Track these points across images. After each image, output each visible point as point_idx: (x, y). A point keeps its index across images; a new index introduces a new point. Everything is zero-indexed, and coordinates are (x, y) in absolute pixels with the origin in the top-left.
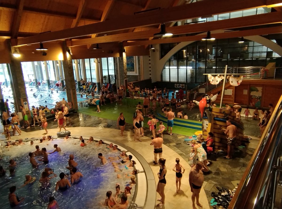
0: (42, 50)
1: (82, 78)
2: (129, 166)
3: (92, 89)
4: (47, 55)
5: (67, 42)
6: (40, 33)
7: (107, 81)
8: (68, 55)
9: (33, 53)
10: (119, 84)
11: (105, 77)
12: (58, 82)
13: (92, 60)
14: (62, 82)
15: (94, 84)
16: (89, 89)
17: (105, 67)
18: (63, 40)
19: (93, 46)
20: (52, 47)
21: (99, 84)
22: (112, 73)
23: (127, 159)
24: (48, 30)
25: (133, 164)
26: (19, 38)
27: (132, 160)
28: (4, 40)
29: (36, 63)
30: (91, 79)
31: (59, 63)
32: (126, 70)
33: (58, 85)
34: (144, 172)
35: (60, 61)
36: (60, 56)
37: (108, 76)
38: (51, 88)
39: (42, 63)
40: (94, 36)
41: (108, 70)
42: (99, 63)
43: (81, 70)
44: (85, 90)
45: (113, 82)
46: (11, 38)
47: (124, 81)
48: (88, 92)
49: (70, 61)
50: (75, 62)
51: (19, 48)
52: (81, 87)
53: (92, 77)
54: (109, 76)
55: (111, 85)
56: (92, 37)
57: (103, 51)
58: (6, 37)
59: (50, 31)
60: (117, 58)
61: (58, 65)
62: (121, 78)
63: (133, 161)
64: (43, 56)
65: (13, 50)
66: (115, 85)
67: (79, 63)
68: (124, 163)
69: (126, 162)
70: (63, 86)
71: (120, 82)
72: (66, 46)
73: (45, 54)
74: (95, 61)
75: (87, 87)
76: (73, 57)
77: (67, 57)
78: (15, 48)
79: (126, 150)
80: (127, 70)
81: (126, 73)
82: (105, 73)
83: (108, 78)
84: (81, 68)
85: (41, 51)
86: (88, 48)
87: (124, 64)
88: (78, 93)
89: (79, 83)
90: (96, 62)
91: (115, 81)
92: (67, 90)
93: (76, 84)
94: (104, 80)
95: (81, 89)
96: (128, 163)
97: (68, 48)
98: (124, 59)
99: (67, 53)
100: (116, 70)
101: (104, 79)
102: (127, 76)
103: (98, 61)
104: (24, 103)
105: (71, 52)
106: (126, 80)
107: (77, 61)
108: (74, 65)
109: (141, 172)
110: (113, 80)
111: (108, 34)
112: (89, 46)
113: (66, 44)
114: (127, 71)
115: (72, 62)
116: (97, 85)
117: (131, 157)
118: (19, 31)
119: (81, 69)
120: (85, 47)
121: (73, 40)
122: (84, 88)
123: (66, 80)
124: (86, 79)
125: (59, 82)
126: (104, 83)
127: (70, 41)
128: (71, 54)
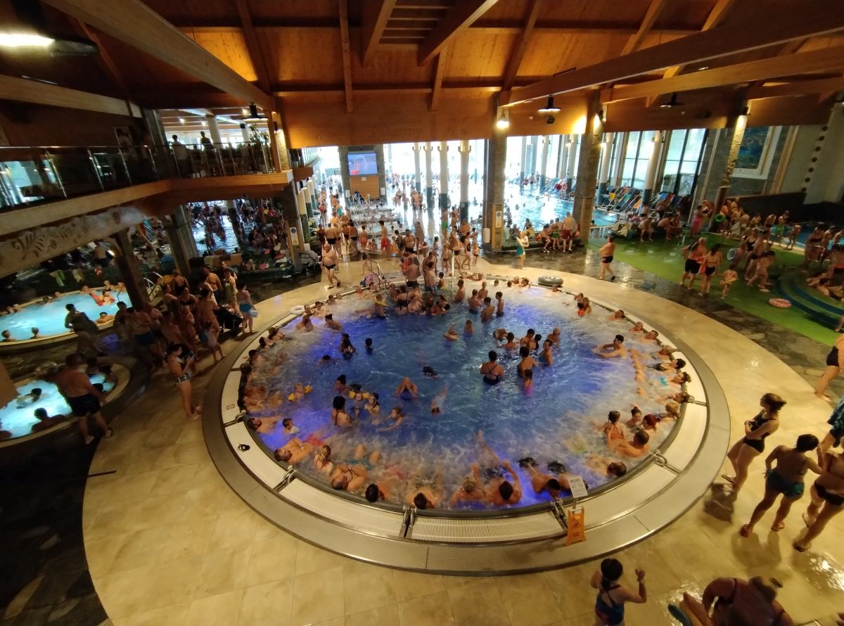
0: (550, 110)
1: (612, 176)
2: (672, 381)
3: (628, 202)
4: (555, 122)
5: (603, 92)
6: (554, 75)
7: (670, 188)
8: (597, 123)
9: (531, 118)
10: (702, 197)
11: (668, 178)
12: (561, 180)
13: (648, 134)
14: (570, 182)
15: (637, 192)
16: (622, 201)
17: (674, 153)
18: (594, 87)
19: (663, 99)
20: (567, 105)
21: (648, 192)
22: (689, 169)
24: (569, 67)
26: (514, 88)
28: (490, 95)
29: (529, 138)
30: (633, 180)
31: (572, 141)
32: (734, 163)
33: (559, 187)
34: (707, 405)
35: (576, 136)
36: (578, 125)
37: (676, 176)
38: (546, 193)
39: (541, 138)
40: (670, 71)
41: (681, 161)
42: (663, 144)
43: (615, 159)
44: (613, 203)
45: (683, 193)
46: (502, 90)
47: (719, 190)
48: (618, 208)
49: (596, 136)
50: (605, 140)
51: (510, 109)
52: (606, 196)
53: (636, 177)
54: (679, 176)
55: (677, 198)
56: (664, 77)
57: (683, 113)
58: (493, 89)
59: (575, 68)
60: (715, 131)
61: (569, 145)
62: (712, 183)
63: (685, 374)
64: (548, 125)
65: (499, 114)
66: (686, 202)
67: (615, 142)
70: (569, 190)
71: (706, 193)
72: (599, 101)
73: (551, 119)
74: (653, 139)
75: (619, 198)
76: (607, 128)
77: (592, 128)
78: (504, 110)
80: (737, 164)
81: (732, 170)
82: (671, 169)
83: (675, 181)
84: (615, 154)
85: (546, 115)
86: (647, 106)
87: (733, 146)
88: (595, 207)
89: (604, 186)
90: (656, 139)
91: (690, 190)
92: (575, 199)
93: (597, 188)
94: (662, 186)
95: (604, 201)
97: (601, 106)
98: (735, 135)
99: (597, 118)
100: (703, 163)
101: (663, 183)
102: (729, 179)
103: (661, 138)
104: (497, 212)
105: (605, 114)
106: (723, 191)
107: (612, 136)
108: (603, 146)
109: (699, 403)
110: (687, 186)
111: (711, 65)
112: (650, 100)
113: (599, 97)
114: (736, 167)
115: (599, 139)
116: (642, 195)
118: (517, 74)
119: (615, 156)
120: (641, 102)
121: (616, 87)
122: (611, 200)
123: (579, 177)
124: (619, 179)
125: (563, 182)
126: (662, 190)
127: (610, 90)
128: (605, 120)
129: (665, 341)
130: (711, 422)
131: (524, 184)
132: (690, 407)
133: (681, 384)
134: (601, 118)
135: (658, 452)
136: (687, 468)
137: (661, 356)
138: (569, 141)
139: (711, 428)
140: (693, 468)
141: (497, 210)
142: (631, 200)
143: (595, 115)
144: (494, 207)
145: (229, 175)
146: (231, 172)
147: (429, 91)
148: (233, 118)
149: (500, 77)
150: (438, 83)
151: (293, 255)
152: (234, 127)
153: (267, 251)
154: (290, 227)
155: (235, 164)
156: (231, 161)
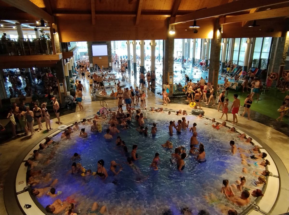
0: (195, 27)
1: (228, 59)
2: (261, 164)
3: (236, 72)
4: (198, 33)
5: (221, 19)
6: (196, 11)
7: (256, 65)
8: (218, 33)
9: (186, 30)
10: (272, 70)
11: (255, 60)
12: (202, 61)
13: (244, 39)
14: (207, 61)
15: (240, 67)
16: (233, 72)
17: (257, 49)
18: (216, 16)
19: (249, 23)
20: (204, 25)
21: (245, 67)
22: (265, 56)
23: (259, 156)
24: (204, 7)
25: (266, 163)
26: (177, 16)
27: (266, 158)
28: (166, 18)
29: (186, 40)
30: (238, 61)
31: (207, 42)
32: (286, 54)
33: (201, 64)
34: (279, 177)
35: (209, 40)
36: (209, 34)
37: (259, 60)
38: (195, 67)
39: (192, 40)
40: (252, 10)
41: (261, 52)
42: (251, 44)
43: (229, 51)
44: (228, 72)
45: (263, 68)
46: (171, 17)
47: (280, 68)
48: (231, 75)
49: (219, 40)
50: (223, 42)
51: (175, 25)
52: (225, 69)
53: (240, 60)
54: (260, 59)
55: (260, 70)
56: (250, 13)
57: (260, 30)
58: (167, 16)
59: (206, 8)
60: (276, 38)
61: (206, 43)
62: (276, 64)
63: (267, 160)
64: (194, 34)
65: (170, 28)
66: (265, 72)
67: (228, 43)
68: (255, 159)
69: (257, 158)
70: (207, 65)
71: (274, 68)
72: (219, 23)
73: (196, 31)
74: (247, 42)
75: (232, 70)
76: (223, 36)
77: (217, 36)
78: (172, 26)
79: (261, 147)
80: (288, 54)
81: (286, 57)
82: (256, 56)
83: (258, 62)
84: (229, 48)
85: (193, 29)
86: (243, 26)
87: (286, 46)
88: (220, 74)
89: (224, 64)
90: (248, 42)
91: (266, 67)
92: (210, 70)
93: (221, 65)
94: (253, 64)
95: (224, 71)
96: (260, 161)
97: (220, 25)
98: (286, 40)
100: (271, 53)
101: (253, 63)
102: (285, 62)
103: (251, 41)
104: (170, 76)
105: (222, 30)
106: (282, 67)
107: (227, 40)
108: (222, 44)
109: (275, 176)
110: (265, 65)
111: (272, 8)
112: (244, 24)
113: (219, 22)
115: (220, 41)
116: (243, 69)
117: (264, 155)
118: (179, 9)
119: (229, 50)
120: (239, 24)
121: (227, 17)
123: (210, 60)
125: (203, 61)
126: (252, 67)
127: (224, 18)
128: (222, 32)
129: (256, 143)
130: (282, 187)
131: (184, 62)
132: (270, 178)
133: (265, 166)
134: (220, 31)
135: (255, 203)
136: (270, 212)
137: (254, 151)
138: (206, 42)
139: (281, 190)
140: (273, 212)
141: (170, 75)
142: (237, 71)
143: (217, 30)
144: (169, 74)
145: (27, 55)
146: (28, 53)
147: (134, 16)
148: (31, 25)
149: (169, 10)
150: (139, 12)
151: (60, 97)
152: (31, 30)
153: (47, 96)
154: (60, 83)
155: (31, 50)
156: (28, 48)
